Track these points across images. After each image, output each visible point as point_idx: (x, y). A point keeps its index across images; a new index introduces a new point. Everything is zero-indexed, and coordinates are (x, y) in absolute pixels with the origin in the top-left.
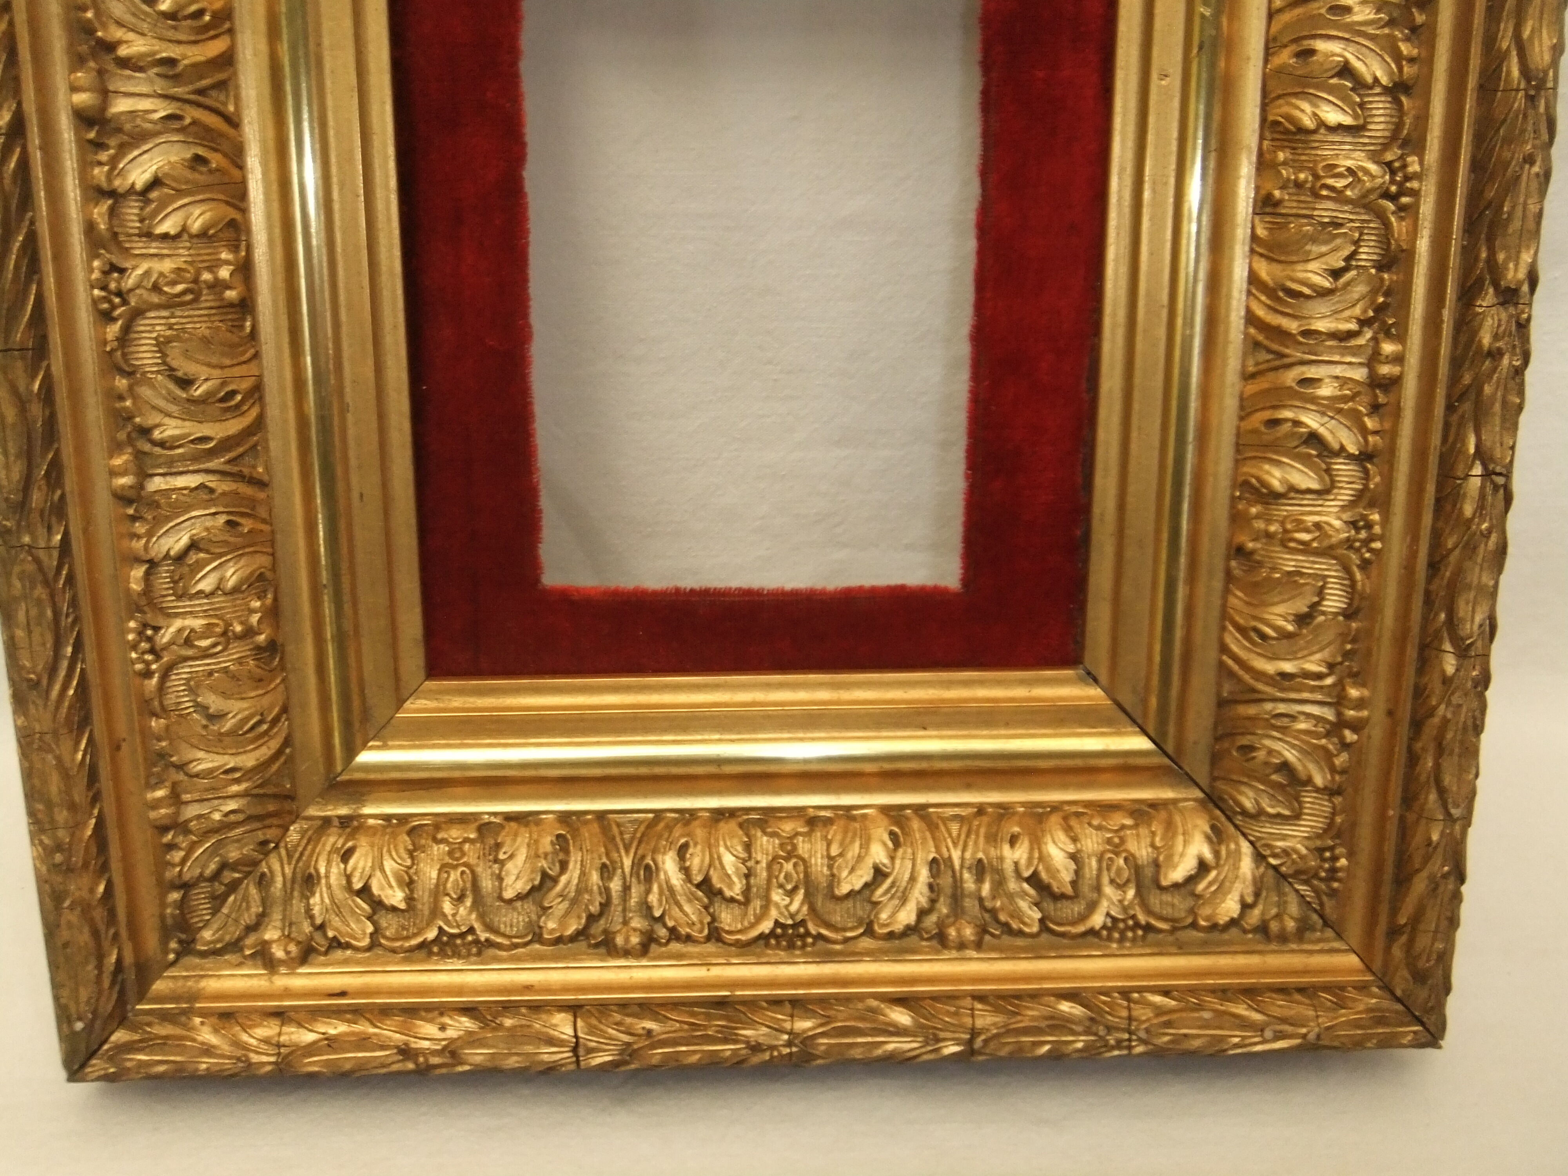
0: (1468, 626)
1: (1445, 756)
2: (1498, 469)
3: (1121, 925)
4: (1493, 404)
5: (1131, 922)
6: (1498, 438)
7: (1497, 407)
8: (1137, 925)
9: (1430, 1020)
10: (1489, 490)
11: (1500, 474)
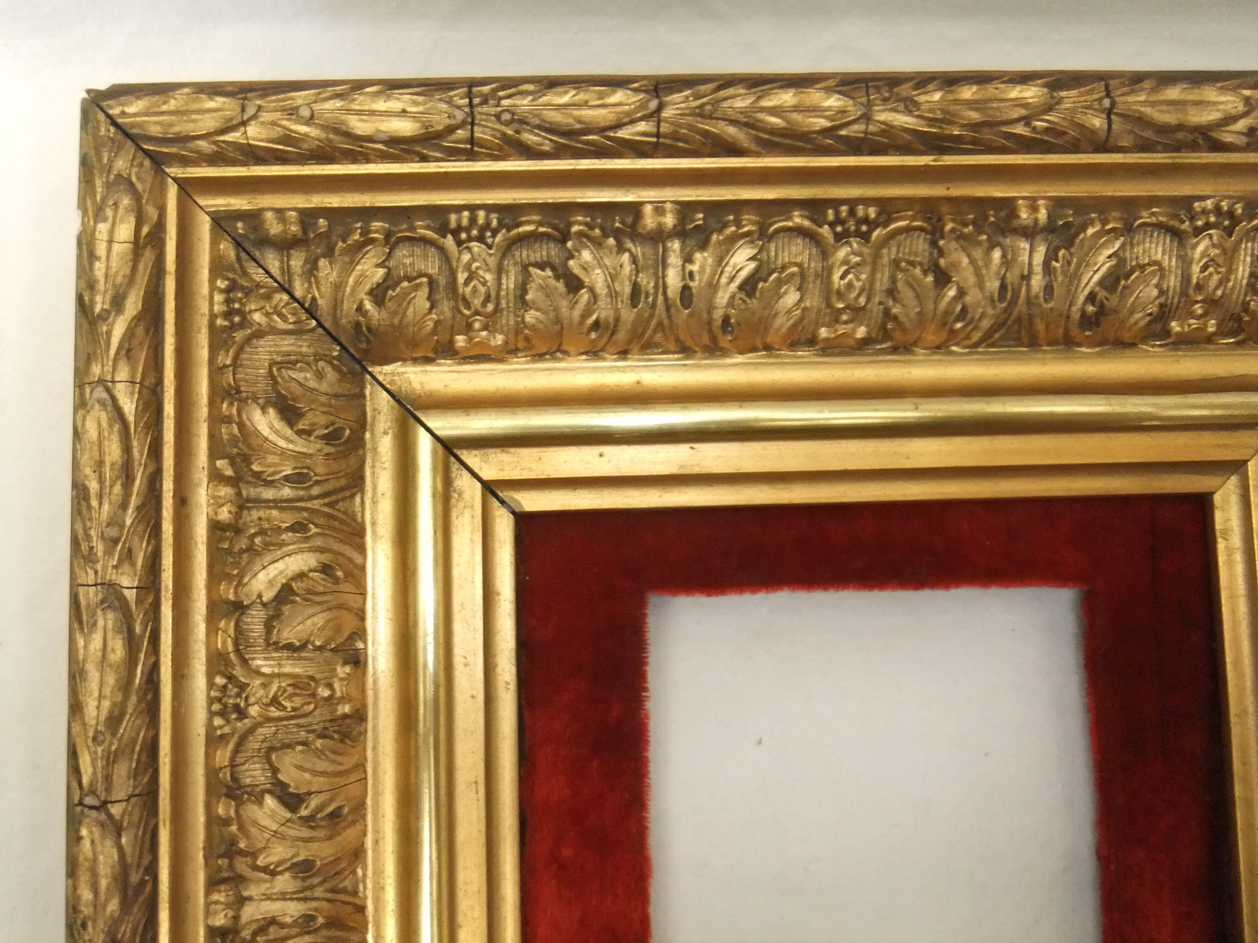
0: (110, 623)
1: (120, 462)
2: (94, 813)
3: (475, 232)
4: (108, 889)
5: (464, 236)
6: (99, 849)
7: (103, 883)
8: (455, 233)
9: (105, 130)
10: (100, 787)
11: (91, 808)
